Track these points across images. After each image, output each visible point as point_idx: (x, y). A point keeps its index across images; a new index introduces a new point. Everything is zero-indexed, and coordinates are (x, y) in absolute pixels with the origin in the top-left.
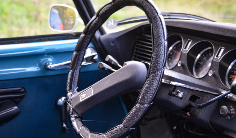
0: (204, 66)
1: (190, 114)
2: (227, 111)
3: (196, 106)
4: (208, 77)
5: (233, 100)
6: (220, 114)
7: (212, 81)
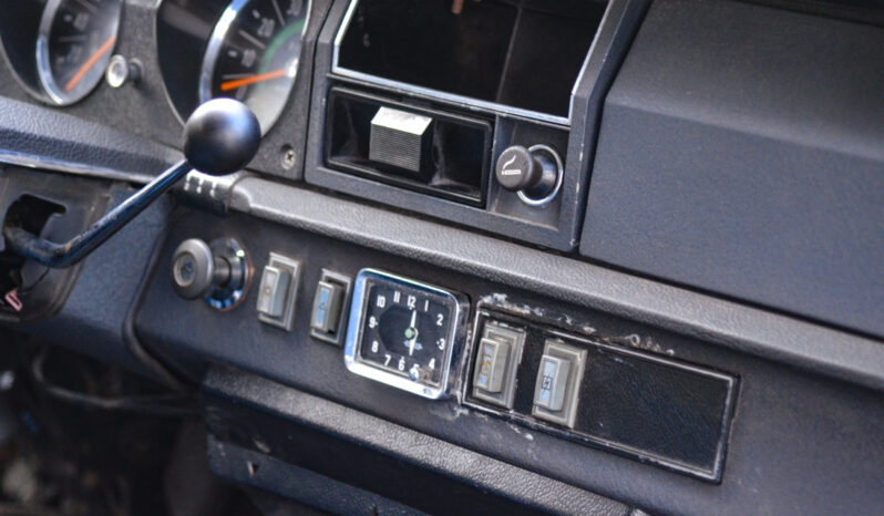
0: (95, 36)
1: (21, 298)
2: (210, 267)
3: (43, 255)
4: (107, 93)
5: (236, 205)
6: (178, 286)
7: (130, 115)
